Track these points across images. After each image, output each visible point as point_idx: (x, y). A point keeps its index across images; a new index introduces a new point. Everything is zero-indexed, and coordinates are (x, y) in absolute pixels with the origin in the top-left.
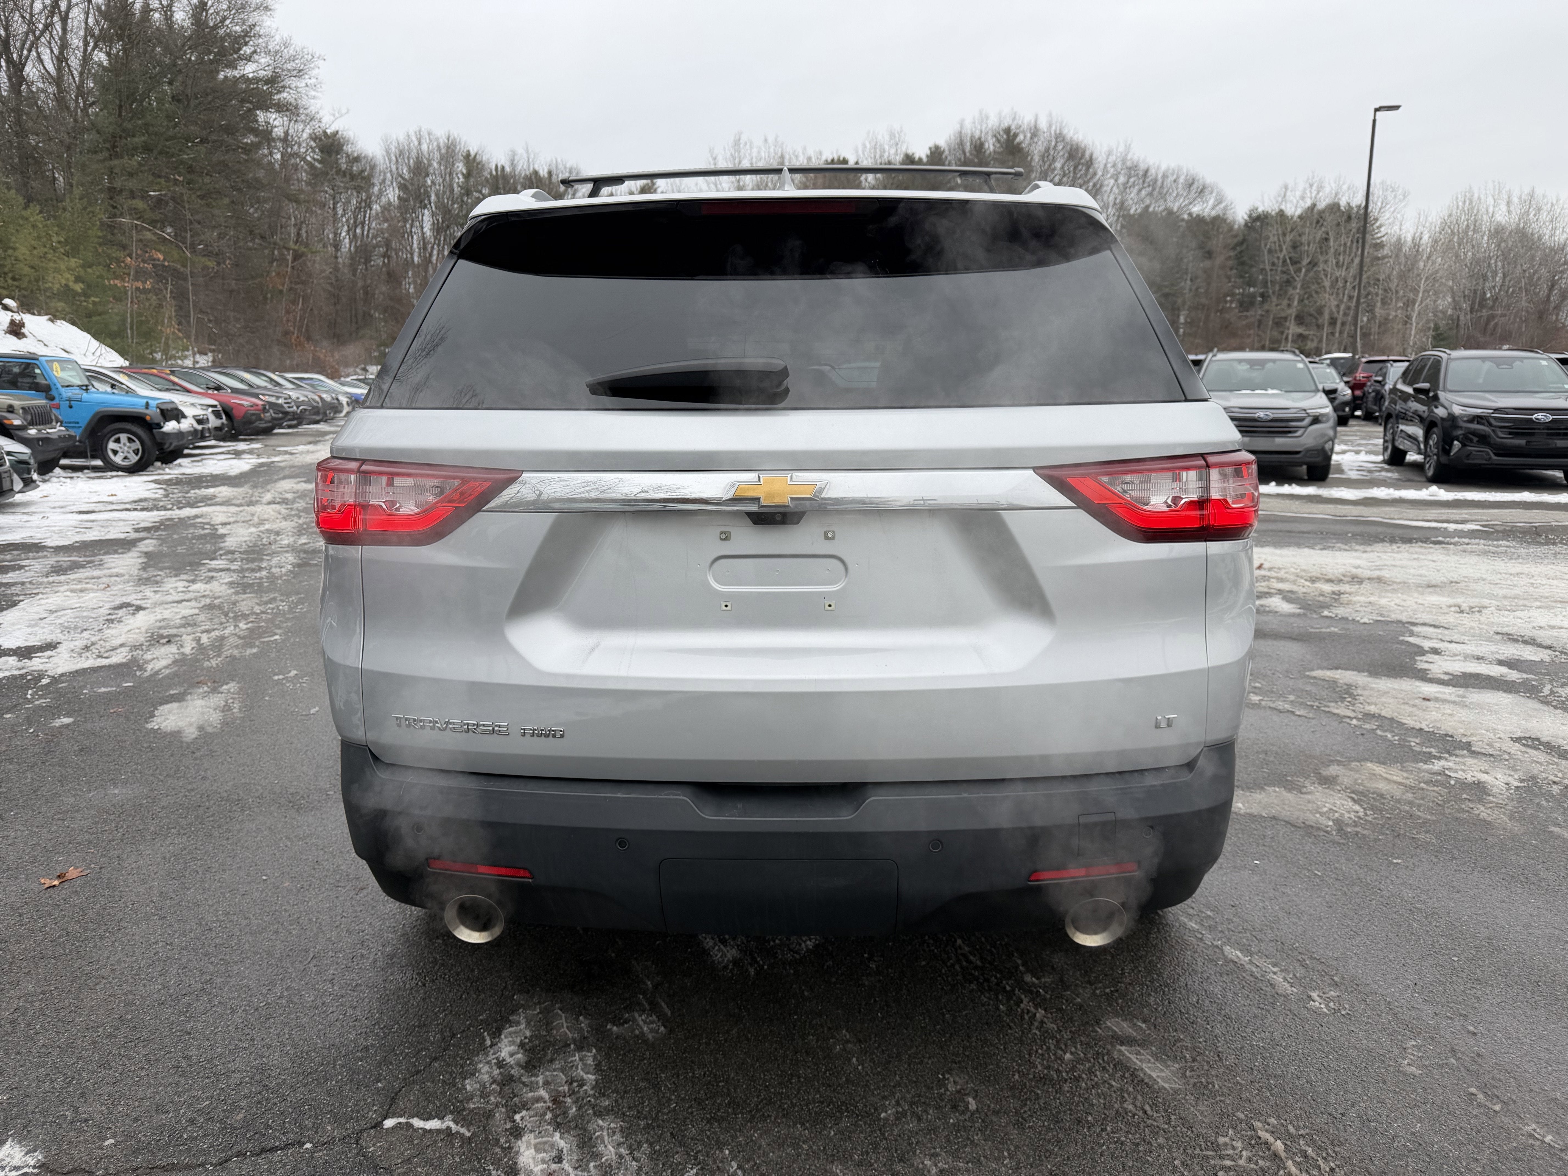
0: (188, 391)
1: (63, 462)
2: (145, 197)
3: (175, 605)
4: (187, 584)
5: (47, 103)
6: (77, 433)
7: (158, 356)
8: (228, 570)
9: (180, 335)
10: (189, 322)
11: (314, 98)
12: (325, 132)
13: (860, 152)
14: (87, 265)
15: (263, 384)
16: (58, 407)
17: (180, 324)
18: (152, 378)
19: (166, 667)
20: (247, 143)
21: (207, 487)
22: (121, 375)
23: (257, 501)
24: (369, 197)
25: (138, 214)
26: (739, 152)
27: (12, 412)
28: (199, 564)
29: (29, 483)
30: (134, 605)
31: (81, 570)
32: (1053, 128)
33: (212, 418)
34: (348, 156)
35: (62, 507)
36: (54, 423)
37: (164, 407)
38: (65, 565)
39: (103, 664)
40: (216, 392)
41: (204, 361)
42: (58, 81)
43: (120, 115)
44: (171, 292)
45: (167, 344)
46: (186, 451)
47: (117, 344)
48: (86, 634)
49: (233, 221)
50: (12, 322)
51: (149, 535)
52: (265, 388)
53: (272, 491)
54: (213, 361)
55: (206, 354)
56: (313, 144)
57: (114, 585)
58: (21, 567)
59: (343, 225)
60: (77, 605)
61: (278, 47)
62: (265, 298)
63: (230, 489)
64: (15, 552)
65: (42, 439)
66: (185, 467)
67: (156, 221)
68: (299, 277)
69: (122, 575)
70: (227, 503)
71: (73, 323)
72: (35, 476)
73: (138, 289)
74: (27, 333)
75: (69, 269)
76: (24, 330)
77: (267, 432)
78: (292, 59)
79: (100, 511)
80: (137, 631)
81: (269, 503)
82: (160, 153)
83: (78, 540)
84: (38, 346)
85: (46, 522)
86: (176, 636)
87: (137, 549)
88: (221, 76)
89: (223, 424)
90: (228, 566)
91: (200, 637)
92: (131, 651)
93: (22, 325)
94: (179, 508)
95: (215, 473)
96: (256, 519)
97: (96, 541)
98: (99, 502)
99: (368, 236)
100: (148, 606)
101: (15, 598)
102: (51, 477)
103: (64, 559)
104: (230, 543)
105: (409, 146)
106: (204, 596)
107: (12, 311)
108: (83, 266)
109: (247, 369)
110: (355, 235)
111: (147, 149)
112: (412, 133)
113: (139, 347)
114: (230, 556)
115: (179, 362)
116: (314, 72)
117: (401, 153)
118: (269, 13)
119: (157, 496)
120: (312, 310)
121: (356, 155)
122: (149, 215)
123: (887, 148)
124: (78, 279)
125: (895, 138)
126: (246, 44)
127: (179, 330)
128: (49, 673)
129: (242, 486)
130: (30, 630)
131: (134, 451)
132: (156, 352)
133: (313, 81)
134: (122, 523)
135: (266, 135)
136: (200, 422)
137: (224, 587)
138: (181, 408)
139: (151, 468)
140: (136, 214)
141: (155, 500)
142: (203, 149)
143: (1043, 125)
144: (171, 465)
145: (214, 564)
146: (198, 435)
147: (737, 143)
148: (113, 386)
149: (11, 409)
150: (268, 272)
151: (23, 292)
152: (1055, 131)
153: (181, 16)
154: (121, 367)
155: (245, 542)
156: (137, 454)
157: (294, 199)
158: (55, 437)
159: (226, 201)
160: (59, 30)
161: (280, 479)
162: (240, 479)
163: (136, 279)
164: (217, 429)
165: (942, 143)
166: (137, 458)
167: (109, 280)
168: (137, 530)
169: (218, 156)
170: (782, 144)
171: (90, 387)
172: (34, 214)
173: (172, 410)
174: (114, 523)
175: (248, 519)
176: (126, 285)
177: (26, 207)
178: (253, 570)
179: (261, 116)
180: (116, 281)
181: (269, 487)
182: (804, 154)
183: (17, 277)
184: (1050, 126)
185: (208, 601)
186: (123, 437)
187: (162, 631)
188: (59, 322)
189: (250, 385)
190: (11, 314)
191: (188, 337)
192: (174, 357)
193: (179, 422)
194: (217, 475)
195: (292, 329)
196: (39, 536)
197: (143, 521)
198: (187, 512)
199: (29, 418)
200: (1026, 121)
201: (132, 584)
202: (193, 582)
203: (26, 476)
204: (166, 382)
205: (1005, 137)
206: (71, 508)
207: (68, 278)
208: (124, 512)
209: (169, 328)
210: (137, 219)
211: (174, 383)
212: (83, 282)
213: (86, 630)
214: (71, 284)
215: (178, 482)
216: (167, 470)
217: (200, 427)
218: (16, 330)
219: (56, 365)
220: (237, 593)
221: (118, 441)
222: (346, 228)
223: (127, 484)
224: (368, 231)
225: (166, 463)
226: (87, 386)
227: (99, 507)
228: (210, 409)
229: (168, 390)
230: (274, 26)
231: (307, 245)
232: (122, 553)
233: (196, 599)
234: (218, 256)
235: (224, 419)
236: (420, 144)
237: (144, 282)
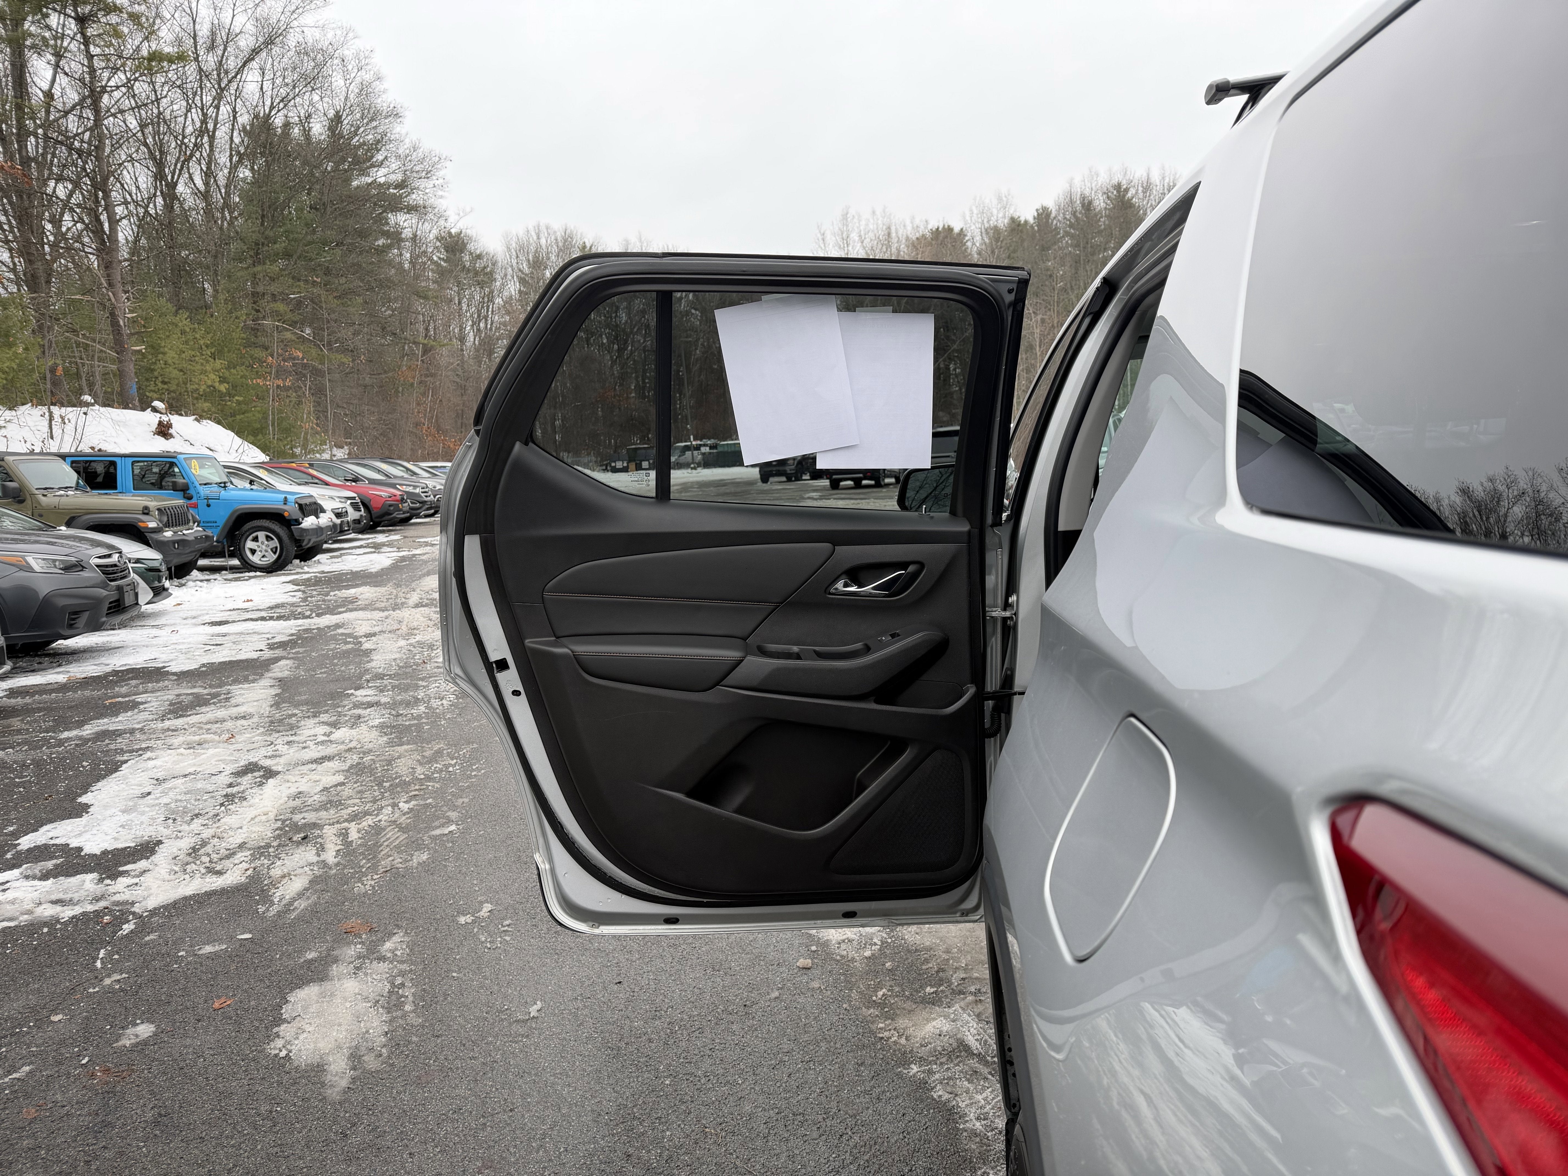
0: (327, 484)
1: (202, 562)
2: (286, 300)
3: (314, 766)
4: (327, 729)
5: (197, 218)
6: (214, 534)
7: (298, 451)
8: (377, 704)
9: (319, 429)
10: (326, 417)
11: (441, 197)
12: (450, 233)
13: (968, 218)
14: (231, 366)
15: (400, 474)
16: (195, 506)
17: (318, 418)
18: (291, 472)
19: (300, 895)
20: (378, 245)
21: (348, 587)
22: (261, 470)
23: (403, 603)
24: (492, 292)
25: (277, 314)
26: (847, 226)
27: (147, 514)
28: (343, 695)
29: (159, 592)
30: (262, 767)
31: (204, 709)
32: (1167, 181)
33: (350, 510)
34: (471, 254)
35: (194, 618)
36: (191, 524)
37: (302, 502)
38: (187, 700)
39: (213, 887)
40: (354, 484)
41: (340, 454)
42: (206, 196)
43: (262, 224)
44: (310, 389)
45: (306, 439)
46: (325, 546)
47: (259, 440)
48: (196, 825)
49: (367, 319)
50: (160, 423)
51: (284, 654)
52: (402, 477)
53: (418, 591)
54: (349, 454)
55: (342, 447)
56: (438, 244)
57: (240, 733)
58: (135, 705)
59: (467, 320)
60: (191, 770)
61: (408, 151)
62: (397, 391)
63: (373, 589)
64: (133, 682)
65: (178, 542)
66: (325, 564)
67: (296, 322)
68: (428, 369)
69: (251, 716)
70: (370, 607)
71: (219, 423)
72: (167, 584)
73: (278, 386)
74: (174, 434)
75: (215, 371)
76: (171, 431)
77: (405, 521)
78: (421, 161)
79: (234, 622)
80: (264, 818)
81: (417, 606)
82: (299, 257)
83: (205, 662)
84: (185, 446)
85: (174, 638)
86: (315, 825)
87: (270, 675)
88: (355, 183)
89: (361, 516)
90: (376, 699)
91: (347, 829)
92: (254, 858)
93: (169, 425)
94: (318, 615)
95: (354, 570)
96: (404, 629)
97: (224, 663)
98: (234, 610)
99: (491, 329)
100: (280, 768)
101: (119, 758)
102: (188, 581)
103: (186, 690)
104: (378, 662)
105: (528, 241)
106: (350, 750)
107: (161, 413)
108: (228, 368)
109: (383, 460)
110: (479, 330)
111: (287, 255)
112: (531, 228)
113: (280, 443)
114: (378, 683)
115: (318, 455)
116: (441, 173)
117: (522, 248)
118: (398, 120)
119: (295, 600)
120: (441, 401)
121: (478, 252)
122: (289, 316)
123: (995, 212)
124: (223, 380)
125: (1003, 202)
126: (378, 150)
127: (317, 425)
128: (137, 909)
129: (385, 585)
130: (124, 818)
131: (272, 550)
132: (296, 447)
133: (441, 181)
134: (256, 637)
135: (396, 237)
136: (338, 515)
137: (375, 733)
138: (319, 502)
139: (289, 567)
140: (277, 316)
141: (292, 605)
142: (338, 252)
143: (1156, 178)
144: (309, 563)
145: (362, 695)
146: (338, 532)
147: (845, 217)
148: (251, 482)
149: (146, 511)
150: (400, 367)
151: (173, 395)
152: (1169, 184)
153: (318, 129)
154: (263, 463)
155: (395, 660)
156: (275, 553)
157: (423, 296)
158: (191, 538)
159: (360, 300)
160: (207, 148)
161: (424, 575)
162: (381, 576)
163: (277, 377)
164: (357, 521)
165: (1051, 204)
166: (275, 557)
167: (252, 379)
168: (271, 647)
169: (353, 258)
170: (890, 214)
171: (228, 484)
172: (183, 320)
173: (311, 504)
174: (248, 638)
175: (395, 627)
176: (268, 383)
177: (176, 313)
178: (408, 704)
179: (392, 218)
180: (258, 381)
181: (413, 585)
182: (912, 223)
183: (166, 380)
184: (1163, 178)
185: (354, 758)
186: (261, 535)
187: (297, 817)
188: (205, 422)
189: (387, 475)
190: (158, 415)
191: (326, 432)
192: (312, 451)
193: (317, 517)
194: (357, 572)
195: (422, 420)
196: (164, 657)
197: (279, 634)
198: (327, 620)
199: (165, 519)
200: (1138, 175)
201: (262, 729)
202: (335, 725)
203: (156, 584)
204: (305, 476)
205: (1115, 192)
206: (204, 618)
207: (212, 378)
208: (259, 622)
209: (307, 421)
210: (279, 321)
211: (313, 477)
212: (228, 383)
213: (197, 816)
214: (217, 384)
215: (316, 582)
216: (306, 569)
217: (338, 521)
218: (163, 431)
219: (194, 463)
220: (391, 744)
221: (256, 539)
222: (470, 323)
223: (264, 586)
224: (492, 324)
225: (305, 561)
226: (225, 483)
227: (234, 616)
228: (349, 502)
229: (307, 483)
230: (403, 132)
231: (435, 340)
232: (253, 681)
233: (339, 756)
234: (352, 352)
235: (363, 512)
236: (538, 238)
237: (284, 380)
